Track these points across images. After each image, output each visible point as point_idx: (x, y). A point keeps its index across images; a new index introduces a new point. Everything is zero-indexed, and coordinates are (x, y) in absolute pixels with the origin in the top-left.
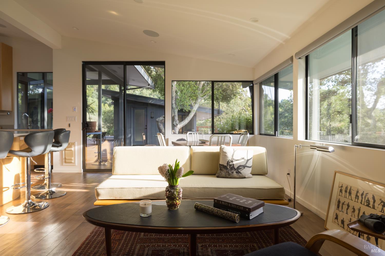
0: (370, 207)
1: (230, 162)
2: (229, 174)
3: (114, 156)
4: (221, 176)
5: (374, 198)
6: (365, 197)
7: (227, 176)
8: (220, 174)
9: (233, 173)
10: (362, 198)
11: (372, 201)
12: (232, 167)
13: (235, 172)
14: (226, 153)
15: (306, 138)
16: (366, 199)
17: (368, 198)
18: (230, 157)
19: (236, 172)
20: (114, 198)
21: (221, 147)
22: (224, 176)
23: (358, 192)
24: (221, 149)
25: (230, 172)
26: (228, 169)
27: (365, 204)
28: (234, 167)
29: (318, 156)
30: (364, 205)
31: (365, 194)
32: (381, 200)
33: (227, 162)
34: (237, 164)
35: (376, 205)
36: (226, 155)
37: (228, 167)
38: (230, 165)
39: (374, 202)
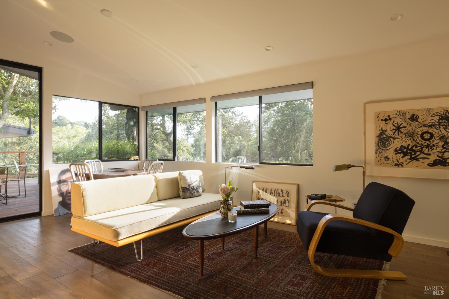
0: (281, 196)
1: (190, 185)
2: (192, 194)
3: (84, 194)
4: (186, 197)
5: (282, 191)
6: (277, 192)
7: (191, 196)
8: (186, 195)
9: (194, 193)
10: (275, 193)
11: (282, 193)
12: (193, 189)
13: (195, 192)
14: (185, 177)
15: (216, 162)
16: (278, 192)
17: (279, 192)
18: (189, 181)
19: (197, 192)
20: (134, 234)
21: (180, 172)
22: (189, 196)
23: (271, 190)
24: (180, 173)
25: (193, 192)
26: (190, 190)
27: (278, 196)
28: (194, 188)
29: (235, 173)
30: (276, 196)
31: (276, 190)
32: (286, 191)
33: (188, 185)
34: (195, 185)
35: (284, 194)
36: (186, 179)
37: (191, 189)
38: (191, 187)
39: (283, 192)
